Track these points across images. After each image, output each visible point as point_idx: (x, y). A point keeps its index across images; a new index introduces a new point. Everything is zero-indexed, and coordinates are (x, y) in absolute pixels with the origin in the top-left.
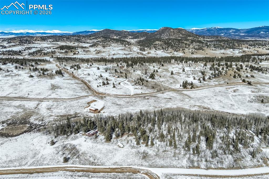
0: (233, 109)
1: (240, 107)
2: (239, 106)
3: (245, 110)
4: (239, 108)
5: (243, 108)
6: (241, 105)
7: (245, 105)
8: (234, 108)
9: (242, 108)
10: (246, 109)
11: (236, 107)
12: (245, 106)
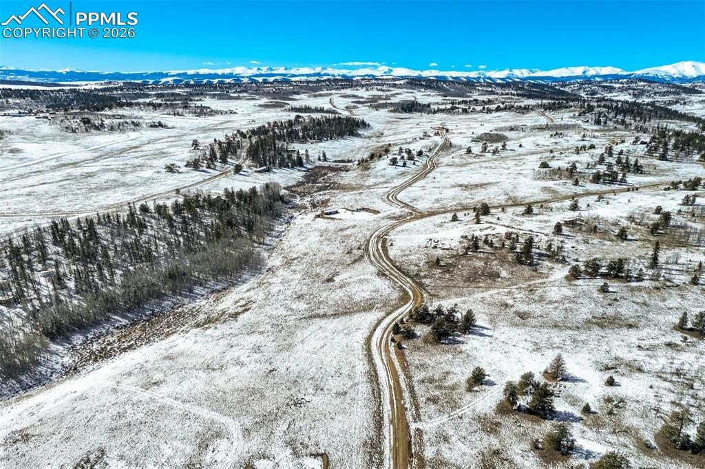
0: (130, 374)
1: (113, 398)
2: (122, 398)
3: (84, 397)
4: (115, 391)
5: (98, 403)
6: (117, 409)
7: (105, 419)
8: (133, 379)
9: (104, 401)
10: (81, 405)
11: (128, 385)
12: (99, 416)
